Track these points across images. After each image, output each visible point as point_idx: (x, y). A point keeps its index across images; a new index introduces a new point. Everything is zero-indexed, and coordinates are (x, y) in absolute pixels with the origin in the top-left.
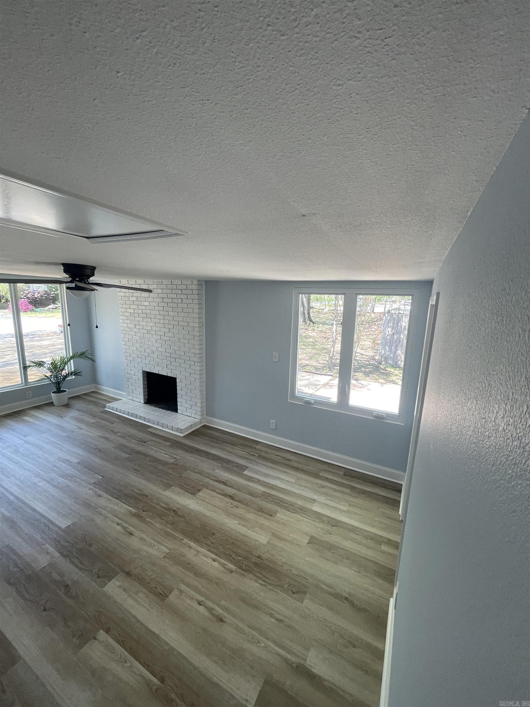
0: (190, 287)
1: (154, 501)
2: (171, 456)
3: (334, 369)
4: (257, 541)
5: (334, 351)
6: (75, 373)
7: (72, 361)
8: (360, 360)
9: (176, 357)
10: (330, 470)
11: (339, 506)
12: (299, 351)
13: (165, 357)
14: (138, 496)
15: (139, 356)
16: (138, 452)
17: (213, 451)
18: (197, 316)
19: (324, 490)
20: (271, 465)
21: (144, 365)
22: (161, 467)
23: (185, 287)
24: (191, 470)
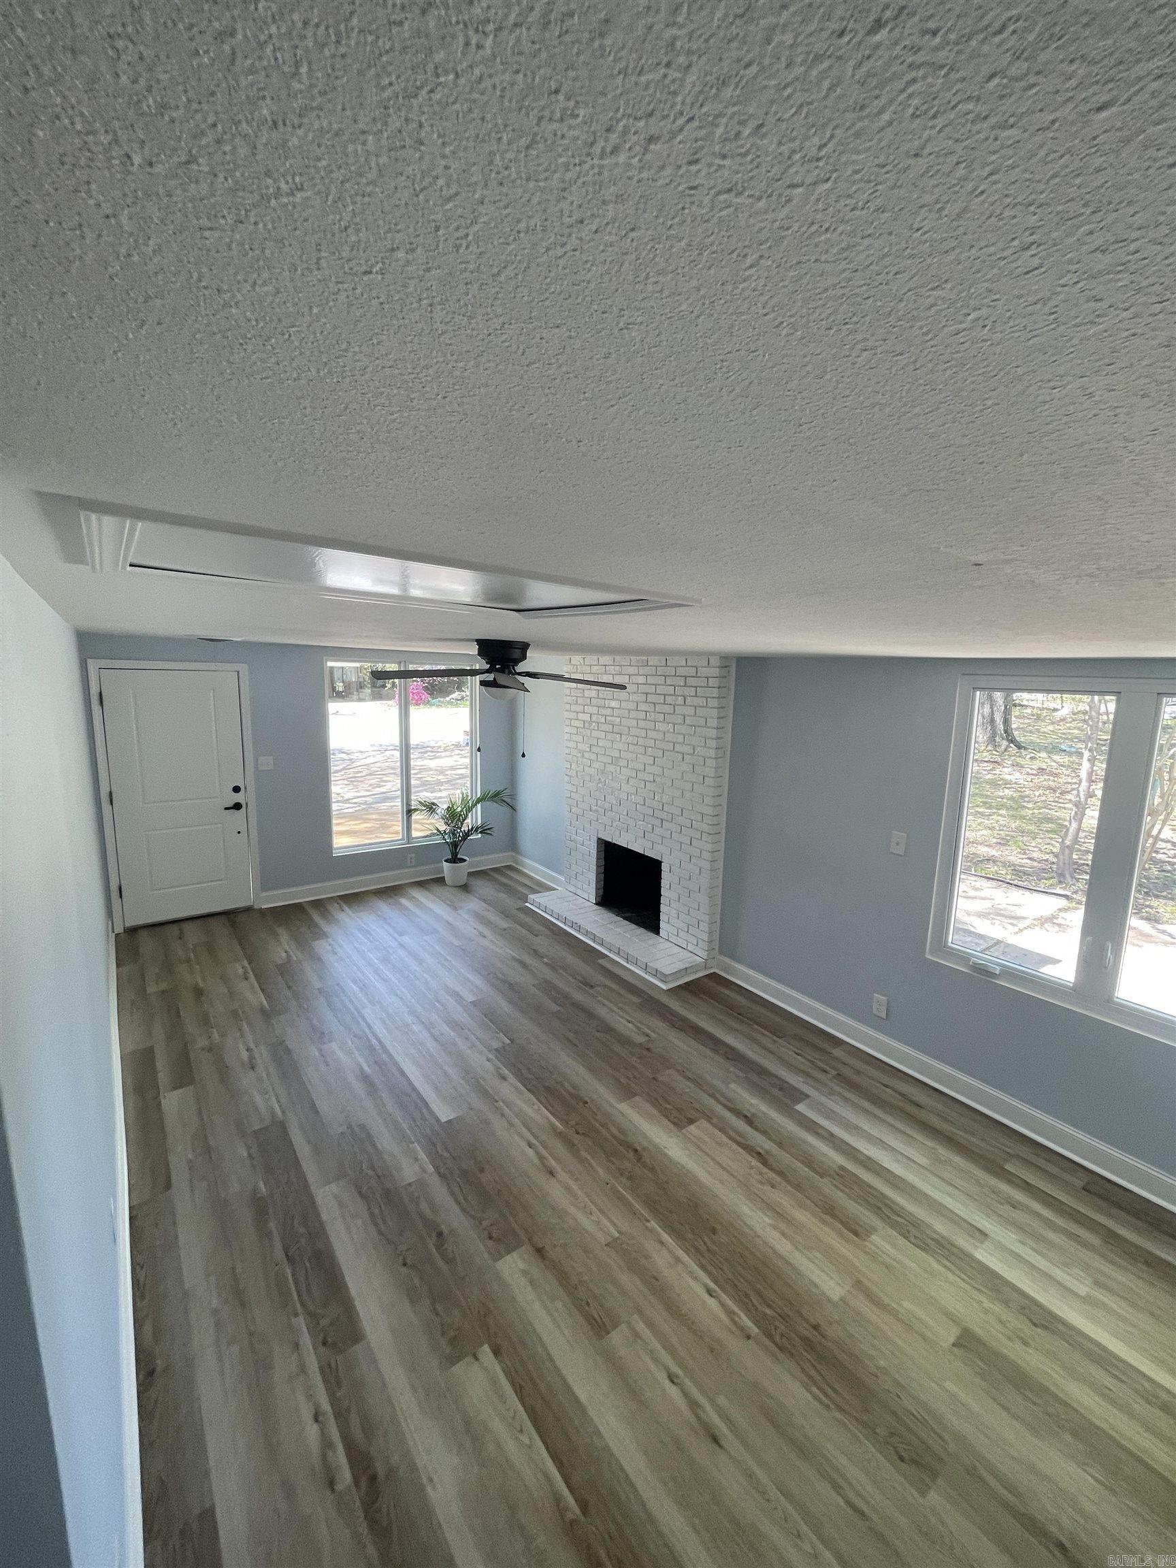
0: (703, 671)
1: (599, 1117)
2: (638, 1028)
3: (1077, 880)
4: (816, 1286)
5: (1079, 829)
6: (484, 830)
7: (479, 806)
8: (1169, 862)
9: (665, 818)
10: (1041, 1162)
11: (1058, 1273)
12: (968, 820)
13: (642, 816)
14: (568, 1097)
15: (594, 808)
16: (576, 1005)
17: (729, 1039)
18: (713, 733)
19: (1017, 1215)
20: (866, 1104)
21: (601, 827)
22: (617, 1048)
23: (692, 671)
24: (678, 1071)
